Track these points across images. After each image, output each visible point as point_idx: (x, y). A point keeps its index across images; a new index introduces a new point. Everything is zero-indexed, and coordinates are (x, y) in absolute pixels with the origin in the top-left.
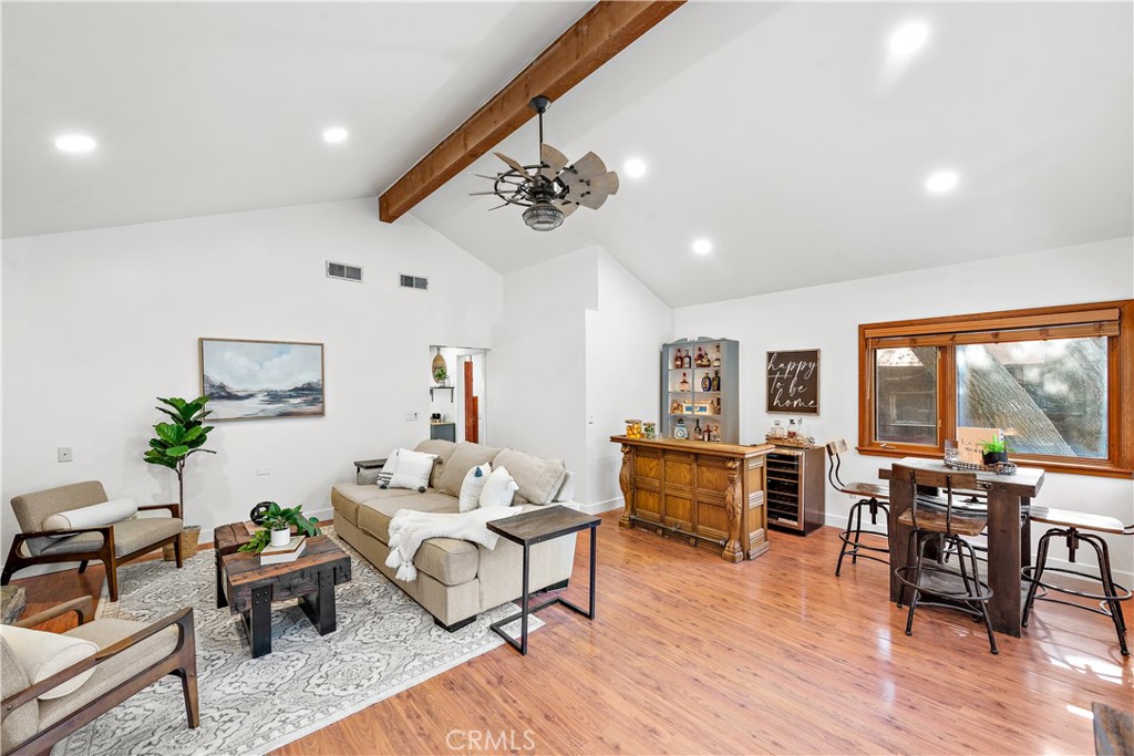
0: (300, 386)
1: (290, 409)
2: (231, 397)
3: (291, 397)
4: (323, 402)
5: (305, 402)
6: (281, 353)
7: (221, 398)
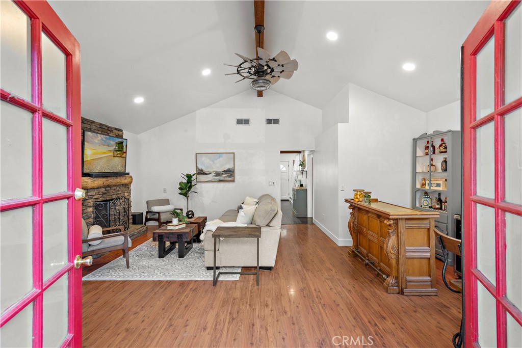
0: (226, 170)
1: (222, 179)
2: (204, 174)
3: (223, 174)
4: (234, 176)
5: (228, 176)
6: (220, 157)
7: (202, 174)
